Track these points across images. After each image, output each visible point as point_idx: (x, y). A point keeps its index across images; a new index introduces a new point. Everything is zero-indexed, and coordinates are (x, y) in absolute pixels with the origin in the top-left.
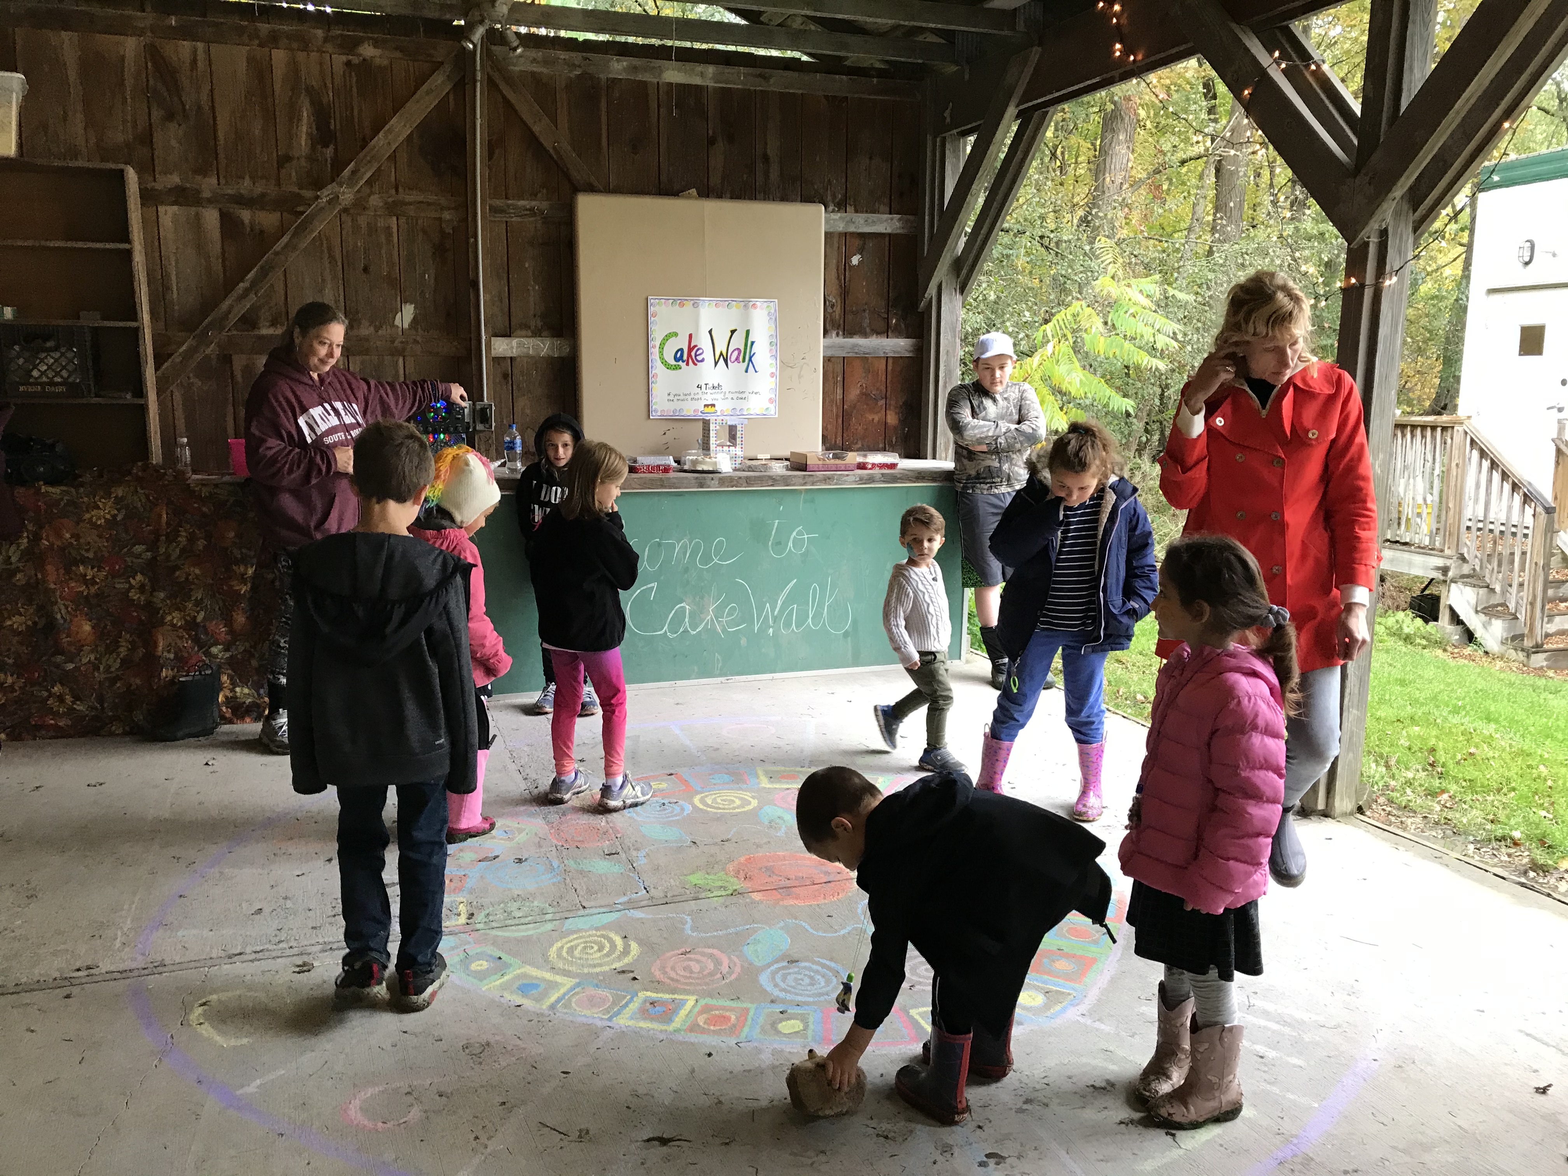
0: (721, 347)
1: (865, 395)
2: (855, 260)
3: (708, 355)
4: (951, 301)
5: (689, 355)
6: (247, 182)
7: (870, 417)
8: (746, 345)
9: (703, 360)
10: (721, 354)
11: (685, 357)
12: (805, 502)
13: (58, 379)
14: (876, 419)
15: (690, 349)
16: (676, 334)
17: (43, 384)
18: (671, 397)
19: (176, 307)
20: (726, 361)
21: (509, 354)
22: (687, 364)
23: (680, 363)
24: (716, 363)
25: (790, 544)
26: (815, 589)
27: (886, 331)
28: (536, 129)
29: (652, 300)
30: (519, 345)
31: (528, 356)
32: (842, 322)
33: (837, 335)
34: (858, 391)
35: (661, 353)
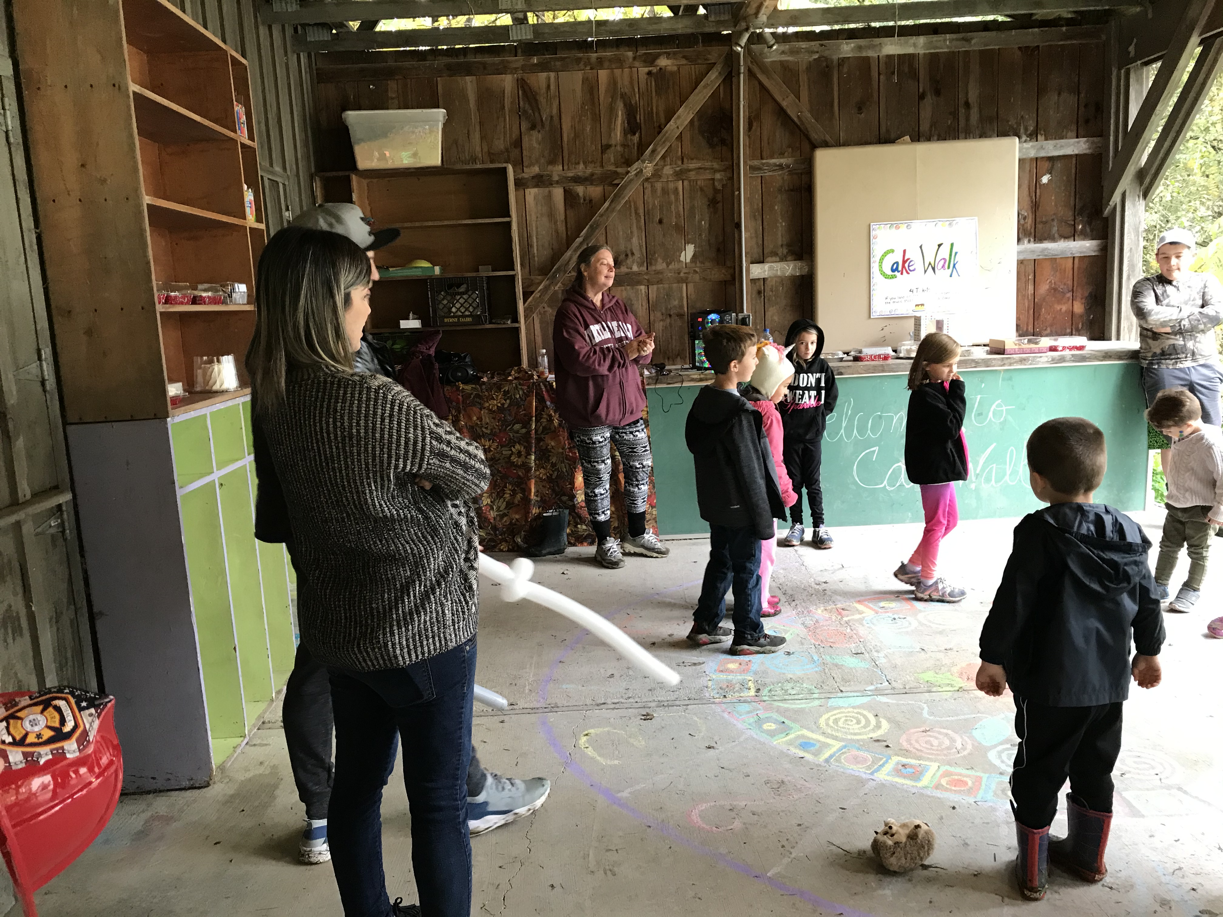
0: (929, 258)
1: (1054, 290)
2: (1045, 179)
3: (918, 264)
4: (1134, 205)
5: (903, 266)
6: (581, 166)
7: (1058, 307)
8: (951, 255)
9: (915, 270)
10: (930, 264)
11: (900, 269)
12: (1003, 380)
13: (467, 313)
14: (1064, 308)
15: (904, 262)
16: (892, 251)
17: (459, 317)
18: (888, 300)
19: (536, 259)
20: (934, 269)
21: (762, 276)
22: (902, 274)
23: (896, 273)
24: (925, 271)
25: (991, 415)
26: (1012, 451)
27: (1073, 235)
28: (784, 104)
29: (873, 226)
30: (771, 268)
31: (776, 277)
32: (1033, 231)
33: (1029, 241)
34: (1047, 287)
35: (881, 266)
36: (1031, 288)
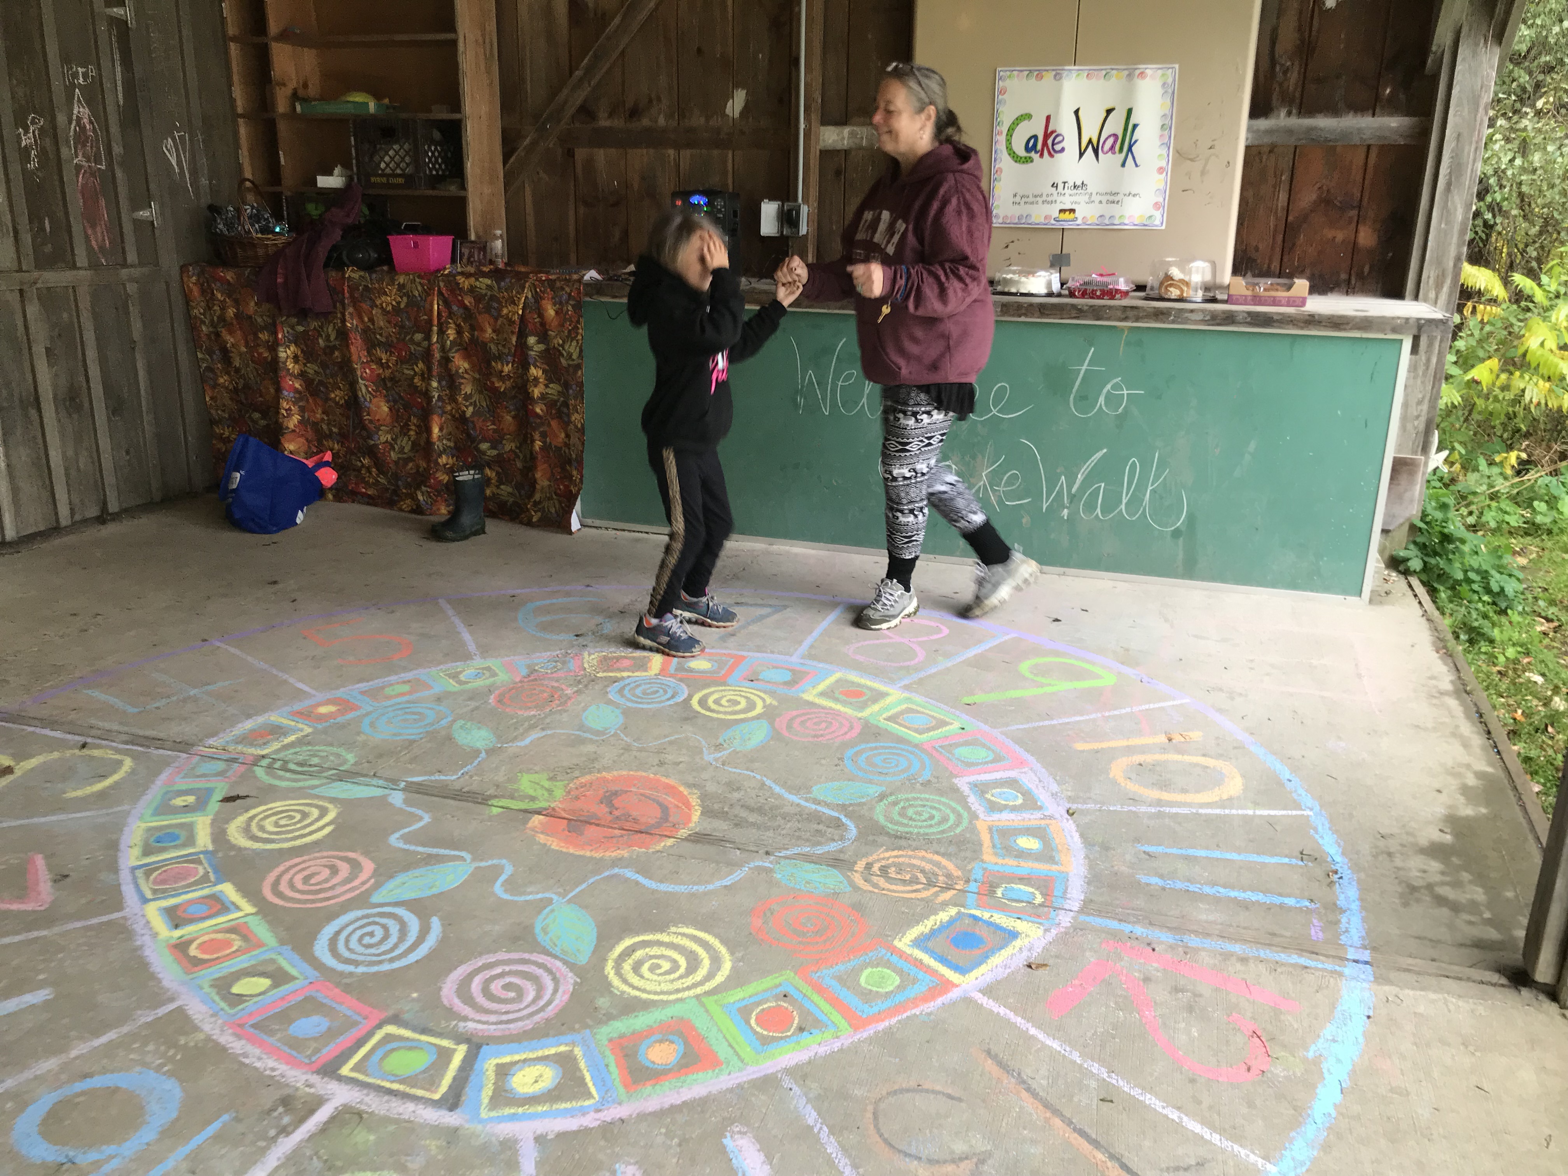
0: (1090, 131)
1: (1325, 202)
3: (1070, 143)
4: (1474, 54)
5: (1045, 143)
7: (1329, 233)
8: (1126, 129)
9: (1063, 150)
10: (1090, 141)
11: (1039, 147)
13: (399, 171)
14: (1340, 236)
15: (1047, 136)
16: (1029, 116)
17: (388, 176)
18: (1018, 199)
19: (529, 100)
20: (1096, 152)
21: (839, 146)
22: (1042, 155)
23: (1033, 154)
24: (1081, 155)
25: (1102, 400)
26: (1134, 465)
27: (1371, 107)
29: (1002, 72)
30: (852, 134)
31: (860, 148)
32: (1297, 95)
33: (1289, 114)
34: (1314, 196)
35: (1009, 142)
36: (1283, 197)
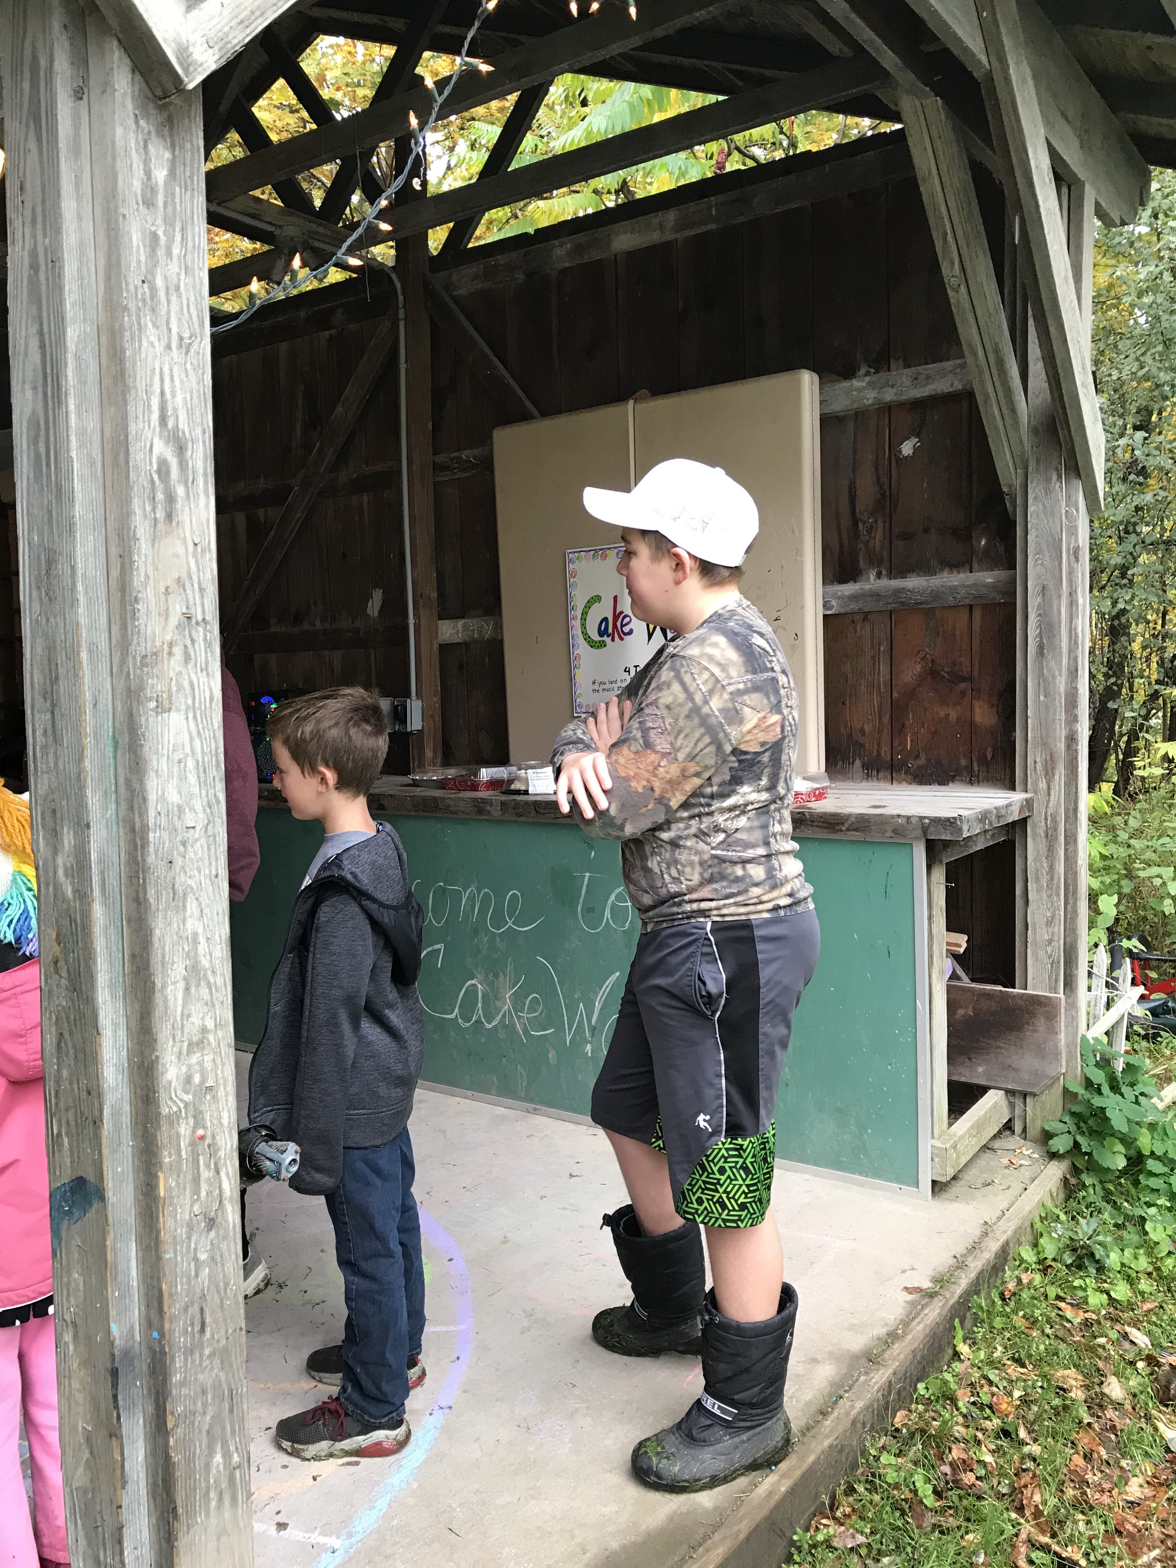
1: (932, 675)
2: (907, 448)
5: (615, 626)
7: (941, 712)
9: (631, 632)
11: (610, 631)
15: (616, 617)
16: (597, 599)
18: (596, 686)
21: (455, 640)
22: (613, 640)
23: (605, 638)
25: (607, 913)
27: (964, 563)
29: (569, 556)
30: (465, 628)
32: (885, 554)
33: (879, 576)
34: (918, 668)
35: (583, 625)
36: (884, 669)
